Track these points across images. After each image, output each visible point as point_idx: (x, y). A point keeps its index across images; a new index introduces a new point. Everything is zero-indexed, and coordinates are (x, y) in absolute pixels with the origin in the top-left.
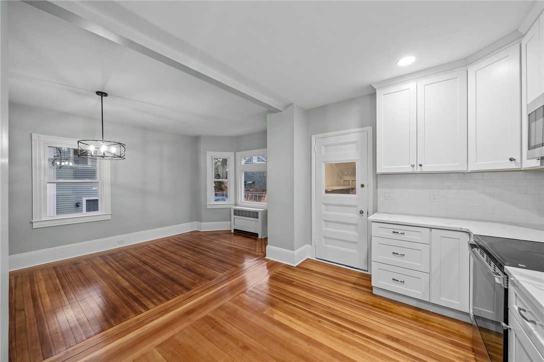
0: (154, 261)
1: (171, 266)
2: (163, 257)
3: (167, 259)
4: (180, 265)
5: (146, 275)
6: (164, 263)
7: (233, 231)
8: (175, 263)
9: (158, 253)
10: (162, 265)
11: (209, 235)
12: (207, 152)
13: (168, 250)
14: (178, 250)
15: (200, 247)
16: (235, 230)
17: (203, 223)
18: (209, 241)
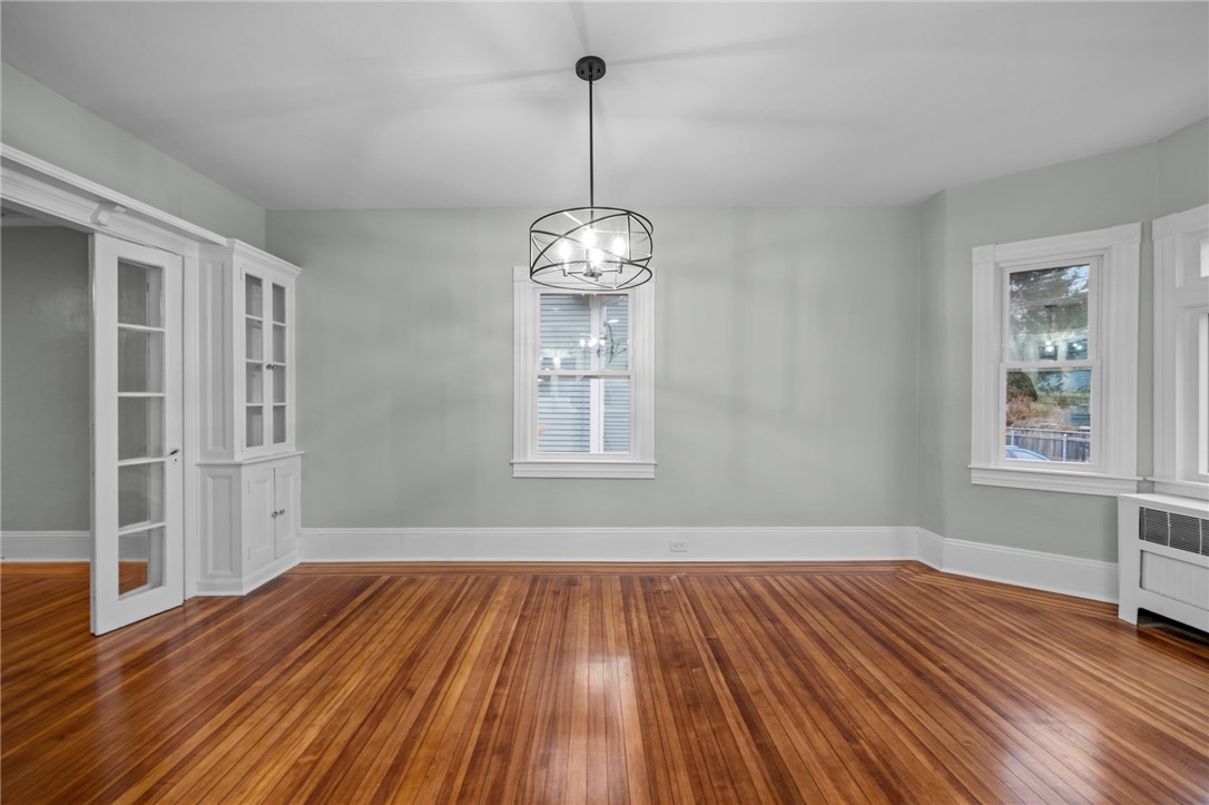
0: (750, 659)
1: (809, 725)
2: (785, 655)
3: (797, 672)
4: (850, 737)
5: (706, 726)
6: (783, 687)
7: (1128, 616)
8: (826, 709)
9: (769, 625)
10: (773, 699)
11: (983, 600)
12: (975, 250)
13: (805, 623)
14: (840, 638)
15: (949, 662)
16: (1143, 613)
17: (950, 541)
18: (993, 640)
